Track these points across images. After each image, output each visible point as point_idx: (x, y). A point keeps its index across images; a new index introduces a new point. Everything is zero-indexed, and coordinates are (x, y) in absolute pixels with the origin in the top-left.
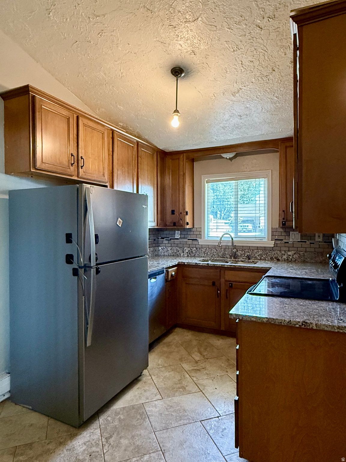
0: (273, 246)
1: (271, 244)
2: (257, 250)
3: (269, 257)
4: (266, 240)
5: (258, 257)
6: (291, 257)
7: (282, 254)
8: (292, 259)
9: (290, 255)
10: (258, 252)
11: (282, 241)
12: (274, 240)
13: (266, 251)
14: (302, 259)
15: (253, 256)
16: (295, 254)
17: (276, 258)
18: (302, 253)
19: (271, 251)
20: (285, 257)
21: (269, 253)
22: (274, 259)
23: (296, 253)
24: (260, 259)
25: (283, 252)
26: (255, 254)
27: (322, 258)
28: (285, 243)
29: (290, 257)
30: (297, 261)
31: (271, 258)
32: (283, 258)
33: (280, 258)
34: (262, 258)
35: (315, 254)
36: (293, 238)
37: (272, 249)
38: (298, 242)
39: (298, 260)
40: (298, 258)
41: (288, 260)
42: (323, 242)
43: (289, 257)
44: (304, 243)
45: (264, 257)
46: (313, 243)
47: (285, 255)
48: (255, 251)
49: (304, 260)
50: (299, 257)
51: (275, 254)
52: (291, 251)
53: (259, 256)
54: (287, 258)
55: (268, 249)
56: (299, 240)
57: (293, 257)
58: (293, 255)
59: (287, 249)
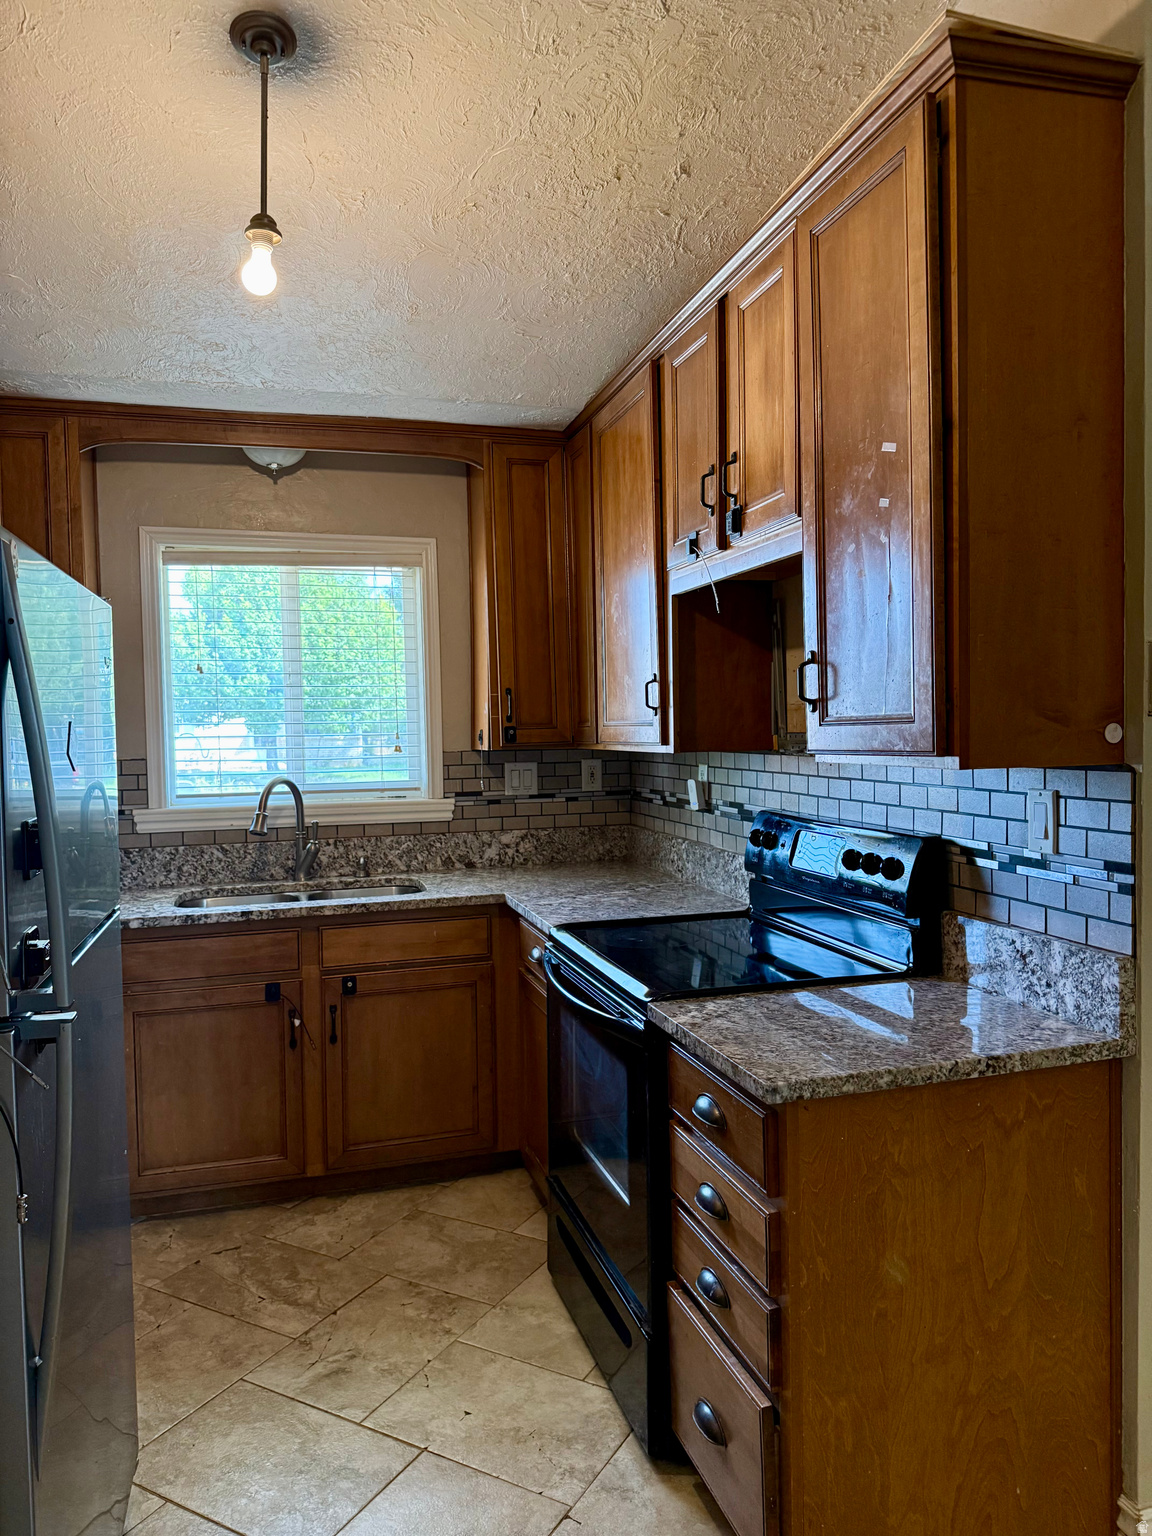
0: (449, 816)
1: (445, 809)
2: (392, 838)
3: (439, 859)
4: (422, 796)
5: (398, 862)
6: (510, 852)
7: (484, 843)
8: (516, 859)
9: (508, 846)
10: (397, 842)
11: (479, 798)
12: (454, 795)
13: (426, 839)
14: (544, 853)
15: (380, 861)
16: (523, 839)
17: (461, 859)
18: (546, 833)
19: (444, 834)
20: (491, 853)
21: (438, 845)
22: (458, 865)
23: (526, 835)
24: (406, 869)
25: (486, 837)
26: (387, 851)
27: (603, 844)
28: (490, 802)
29: (507, 850)
30: (530, 863)
31: (444, 863)
32: (486, 856)
33: (476, 859)
34: (414, 863)
35: (583, 833)
36: (516, 783)
37: (445, 829)
38: (531, 797)
39: (534, 858)
40: (534, 852)
41: (501, 861)
42: (604, 793)
43: (506, 853)
44: (550, 800)
45: (420, 858)
46: (575, 799)
47: (493, 847)
48: (388, 841)
49: (552, 857)
50: (536, 848)
51: (457, 844)
52: (511, 830)
53: (400, 858)
54: (499, 855)
55: (434, 829)
56: (536, 793)
57: (517, 851)
58: (517, 844)
59: (496, 823)
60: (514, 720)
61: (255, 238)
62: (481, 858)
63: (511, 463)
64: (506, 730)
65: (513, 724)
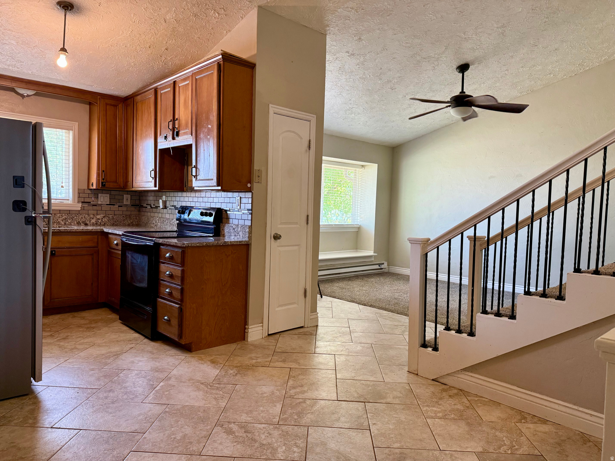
0: (79, 209)
1: (78, 207)
2: (60, 214)
3: (76, 221)
4: (70, 202)
5: (62, 222)
6: (100, 221)
7: (91, 218)
8: (102, 223)
9: (99, 219)
10: (61, 216)
11: (89, 204)
12: (81, 202)
13: (71, 215)
14: (111, 222)
15: (55, 221)
16: (104, 217)
17: (83, 222)
18: (112, 216)
20: (93, 221)
21: (76, 217)
22: (82, 224)
24: (64, 224)
25: (92, 216)
26: (58, 218)
27: (130, 220)
28: (93, 205)
30: (106, 225)
31: (77, 223)
33: (88, 223)
34: (67, 222)
35: (124, 217)
36: (102, 200)
37: (78, 213)
38: (107, 205)
39: (108, 223)
40: (107, 221)
41: (96, 224)
42: (131, 205)
43: (98, 221)
44: (113, 206)
45: (69, 221)
46: (121, 206)
47: (94, 219)
48: (58, 215)
49: (113, 223)
51: (82, 217)
52: (100, 214)
54: (96, 222)
55: (74, 212)
56: (109, 203)
57: (102, 221)
58: (102, 219)
59: (95, 212)
60: (105, 180)
61: (61, 53)
62: (90, 222)
63: (107, 104)
64: (102, 183)
65: (104, 181)
